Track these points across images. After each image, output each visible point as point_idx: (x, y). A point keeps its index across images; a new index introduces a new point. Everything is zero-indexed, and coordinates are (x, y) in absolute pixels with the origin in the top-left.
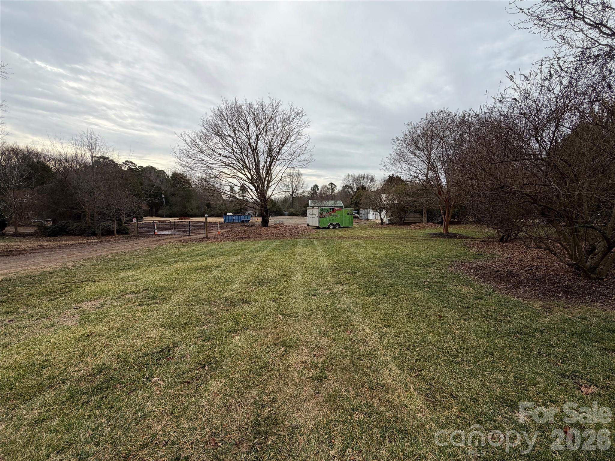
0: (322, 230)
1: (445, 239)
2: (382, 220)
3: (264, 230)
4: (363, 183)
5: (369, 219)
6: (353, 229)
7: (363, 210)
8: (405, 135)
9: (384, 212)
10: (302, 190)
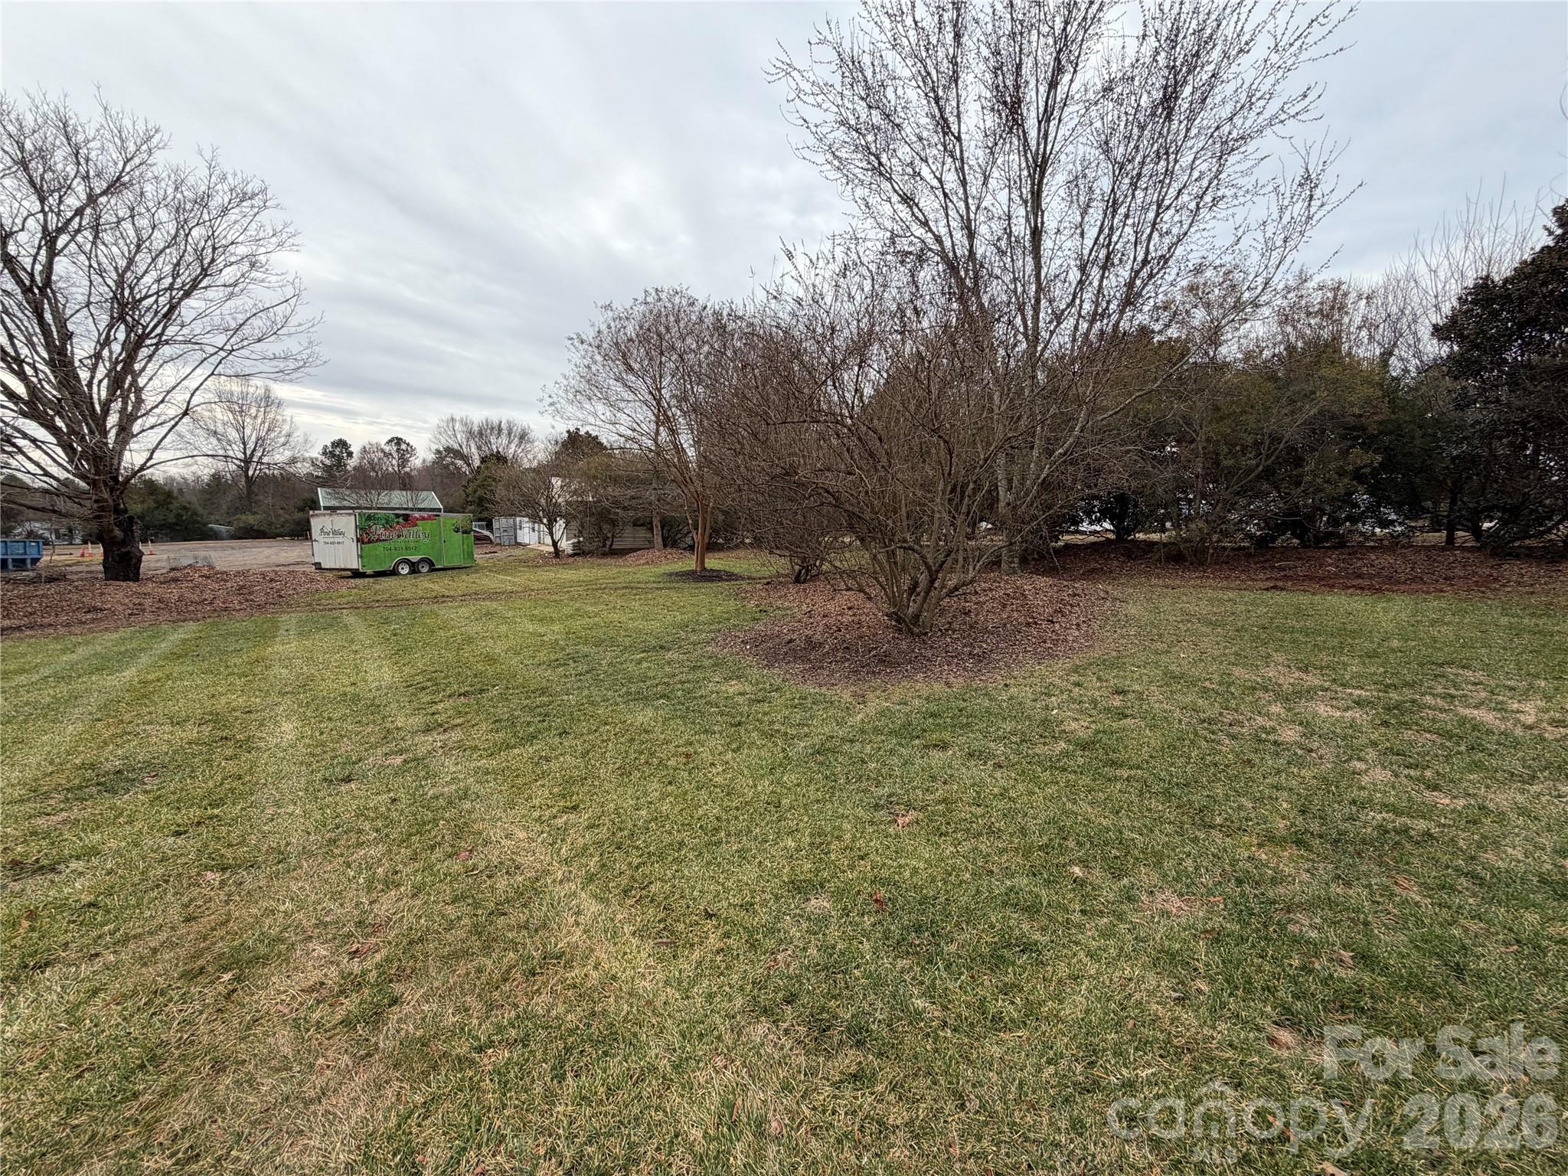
0: (371, 580)
1: (700, 584)
2: (555, 544)
3: (119, 594)
4: (498, 444)
5: (520, 544)
6: (477, 571)
7: (503, 520)
8: (599, 332)
9: (560, 524)
10: (288, 454)
